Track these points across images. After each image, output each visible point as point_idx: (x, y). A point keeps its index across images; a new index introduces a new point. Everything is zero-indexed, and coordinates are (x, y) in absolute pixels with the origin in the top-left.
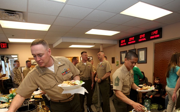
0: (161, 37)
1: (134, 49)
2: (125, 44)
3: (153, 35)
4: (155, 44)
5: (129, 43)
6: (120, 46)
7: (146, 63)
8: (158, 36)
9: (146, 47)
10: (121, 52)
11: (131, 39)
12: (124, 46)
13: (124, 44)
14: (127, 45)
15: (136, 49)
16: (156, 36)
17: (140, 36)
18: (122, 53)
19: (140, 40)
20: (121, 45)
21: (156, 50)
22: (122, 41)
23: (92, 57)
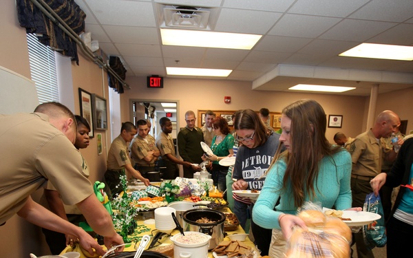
23: (342, 116)
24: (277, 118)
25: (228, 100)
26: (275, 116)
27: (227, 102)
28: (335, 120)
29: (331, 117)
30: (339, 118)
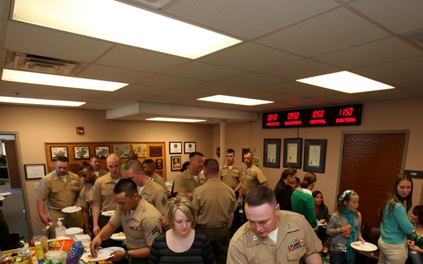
0: (358, 123)
1: (298, 139)
2: (278, 124)
3: (342, 117)
4: (345, 135)
5: (286, 123)
6: (265, 127)
7: (324, 172)
8: (353, 120)
9: (325, 138)
10: (267, 141)
11: (291, 115)
12: (275, 127)
13: (274, 124)
14: (282, 126)
15: (302, 139)
16: (348, 120)
17: (314, 113)
18: (270, 143)
19: (312, 122)
20: (268, 124)
21: (346, 148)
22: (270, 117)
23: (195, 142)
24: (136, 148)
25: (80, 131)
26: (134, 145)
27: (79, 133)
28: (190, 146)
29: (186, 144)
30: (193, 145)
